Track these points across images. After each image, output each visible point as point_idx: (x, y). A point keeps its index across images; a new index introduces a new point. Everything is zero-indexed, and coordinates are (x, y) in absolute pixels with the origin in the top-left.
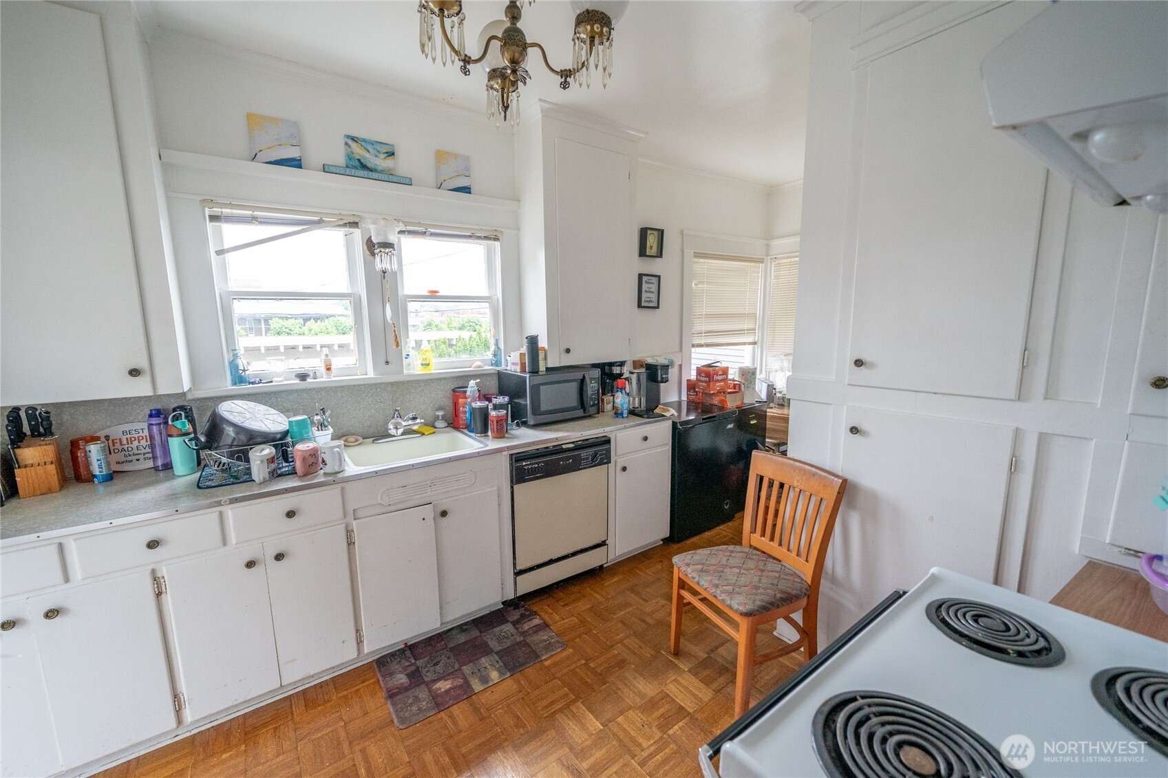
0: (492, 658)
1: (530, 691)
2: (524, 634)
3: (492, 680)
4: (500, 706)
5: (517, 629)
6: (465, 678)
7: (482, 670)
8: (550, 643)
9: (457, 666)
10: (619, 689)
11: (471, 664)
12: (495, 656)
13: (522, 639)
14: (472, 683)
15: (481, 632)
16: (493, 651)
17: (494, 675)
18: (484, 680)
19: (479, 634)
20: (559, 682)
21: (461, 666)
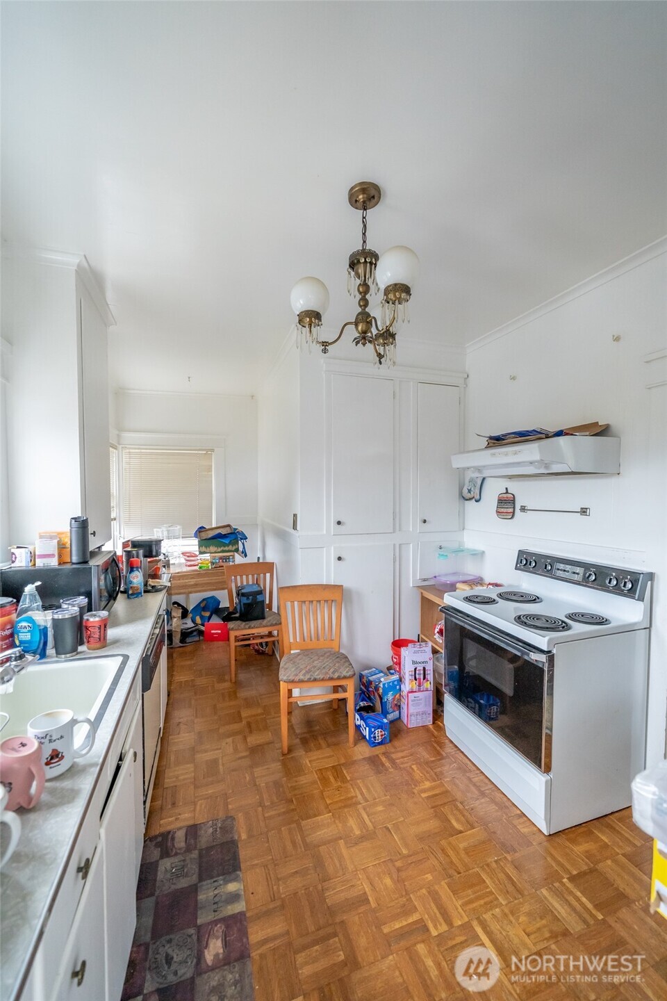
0: (204, 888)
1: (271, 857)
2: (189, 849)
3: (238, 890)
4: (275, 887)
5: (176, 854)
6: (216, 922)
7: (217, 899)
8: (220, 828)
9: (192, 931)
10: (302, 794)
11: (199, 912)
12: (204, 883)
13: (197, 852)
14: (230, 913)
15: (152, 895)
16: (196, 885)
17: (232, 887)
18: (235, 897)
19: (153, 899)
20: (273, 832)
21: (195, 925)
